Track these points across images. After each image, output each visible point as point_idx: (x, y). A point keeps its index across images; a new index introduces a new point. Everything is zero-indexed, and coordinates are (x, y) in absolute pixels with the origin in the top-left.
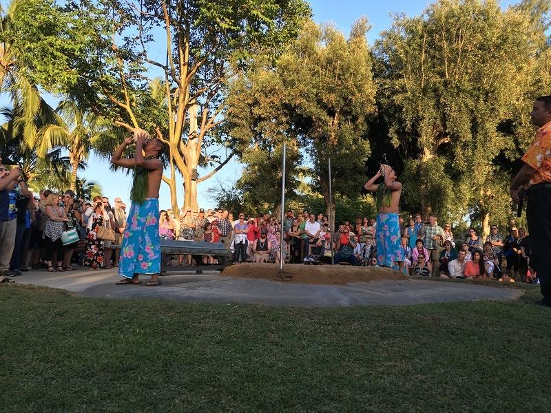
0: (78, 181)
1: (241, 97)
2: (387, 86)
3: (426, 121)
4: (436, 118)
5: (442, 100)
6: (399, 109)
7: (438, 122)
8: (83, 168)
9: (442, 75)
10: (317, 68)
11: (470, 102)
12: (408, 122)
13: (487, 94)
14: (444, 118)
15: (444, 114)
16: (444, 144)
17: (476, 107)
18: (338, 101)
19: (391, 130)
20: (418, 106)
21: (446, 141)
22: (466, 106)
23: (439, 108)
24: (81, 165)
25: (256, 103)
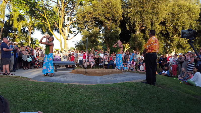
0: (31, 38)
1: (81, 14)
2: (126, 11)
3: (137, 22)
4: (140, 21)
5: (142, 16)
6: (129, 18)
7: (141, 23)
8: (33, 34)
9: (142, 7)
10: (104, 5)
11: (151, 16)
12: (132, 23)
13: (156, 14)
14: (143, 21)
15: (143, 20)
16: (143, 29)
17: (152, 18)
18: (110, 16)
19: (127, 25)
20: (135, 17)
21: (144, 28)
22: (149, 17)
23: (141, 18)
24: (32, 33)
25: (85, 17)
